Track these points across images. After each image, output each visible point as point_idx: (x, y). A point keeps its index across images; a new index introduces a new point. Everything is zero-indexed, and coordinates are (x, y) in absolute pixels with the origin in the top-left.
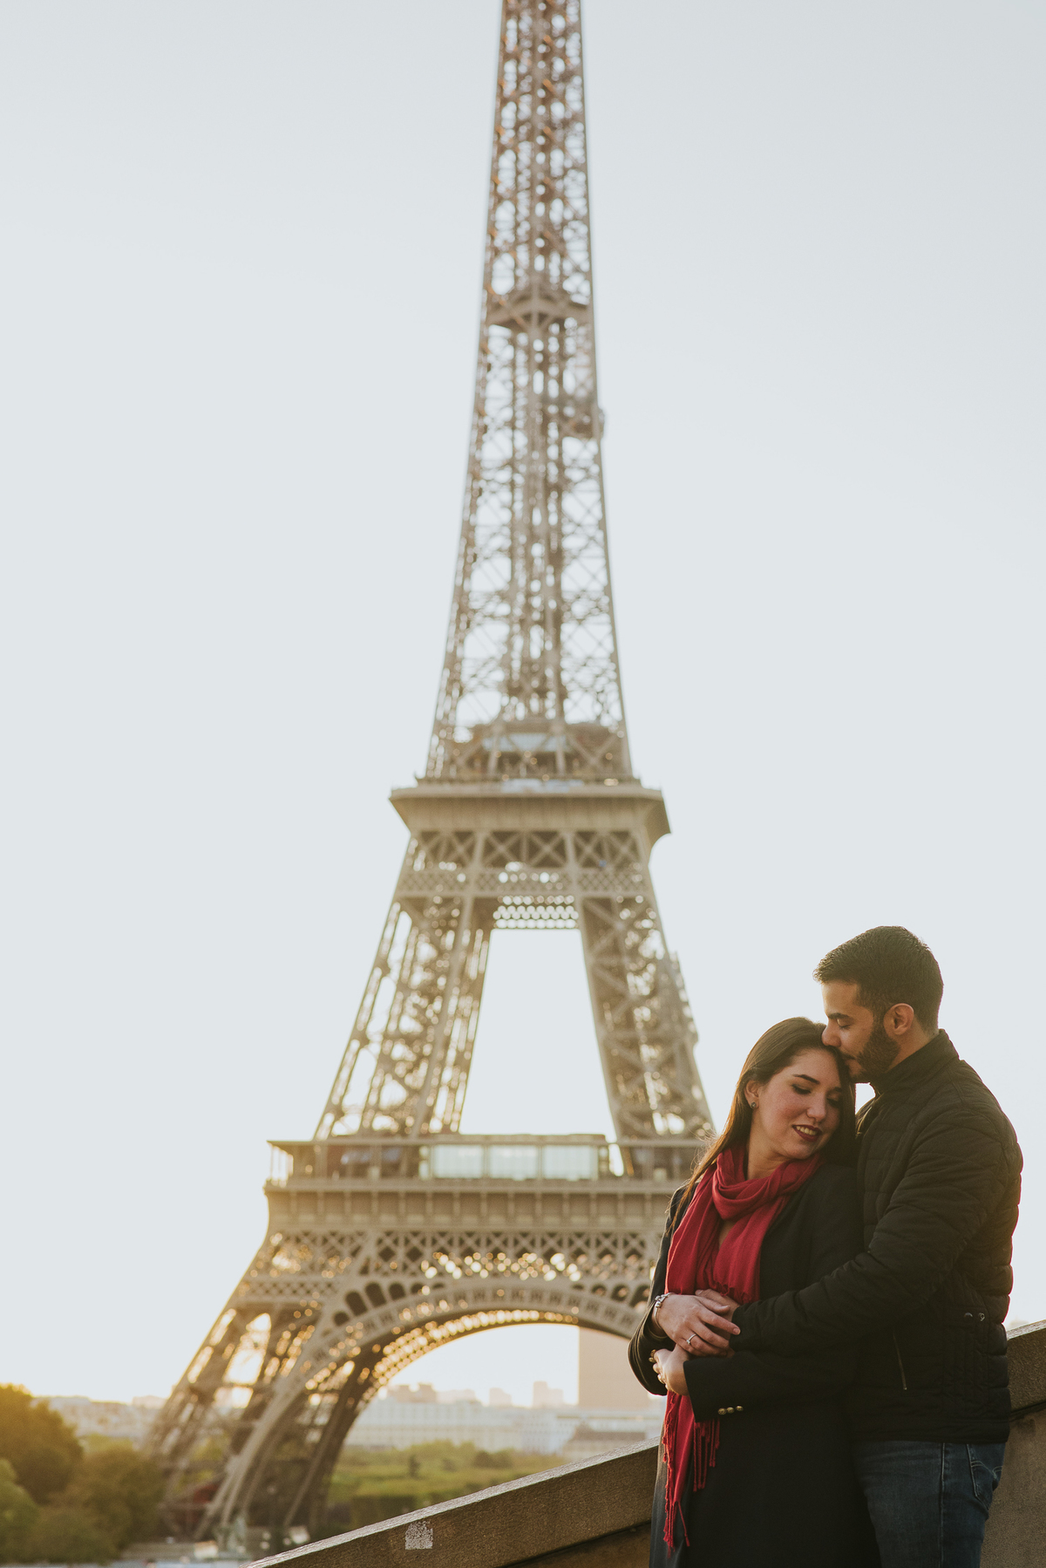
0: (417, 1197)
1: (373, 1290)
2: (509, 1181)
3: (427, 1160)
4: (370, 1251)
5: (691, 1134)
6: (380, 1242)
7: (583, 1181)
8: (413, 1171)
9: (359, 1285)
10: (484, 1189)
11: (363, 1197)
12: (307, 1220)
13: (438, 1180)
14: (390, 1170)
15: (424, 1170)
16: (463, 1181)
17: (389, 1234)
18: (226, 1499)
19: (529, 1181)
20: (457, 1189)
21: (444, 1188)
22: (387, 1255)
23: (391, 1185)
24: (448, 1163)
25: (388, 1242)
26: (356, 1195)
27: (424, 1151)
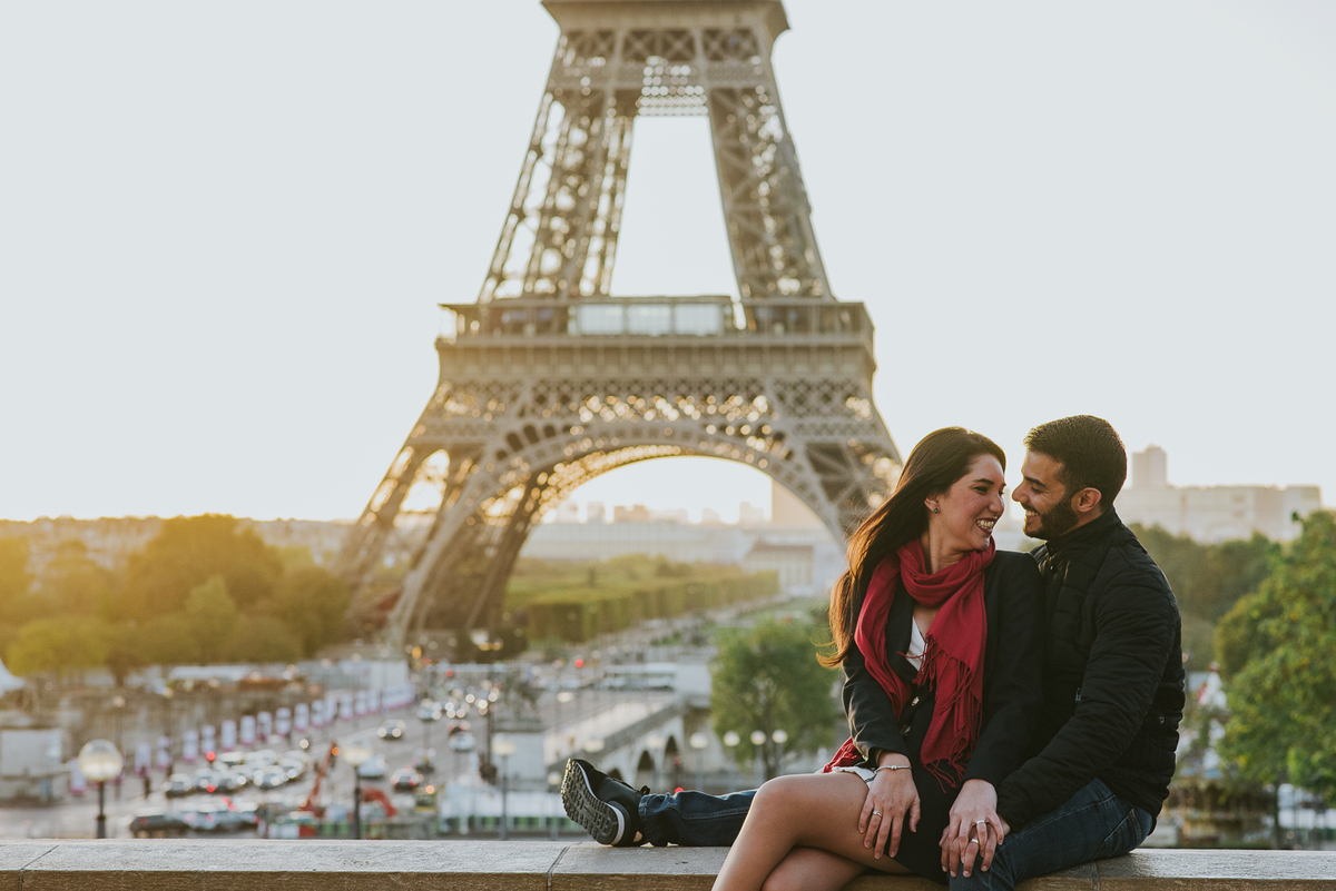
0: (567, 351)
1: (530, 431)
2: (646, 336)
3: (576, 318)
4: (527, 397)
5: (806, 292)
6: (535, 389)
7: (710, 336)
8: (563, 328)
9: (517, 426)
10: (624, 343)
11: (519, 352)
12: (471, 371)
13: (585, 336)
14: (543, 328)
15: (572, 327)
16: (606, 336)
17: (543, 382)
18: (405, 607)
19: (663, 336)
20: (601, 343)
21: (589, 343)
22: (541, 400)
23: (545, 341)
24: (593, 321)
25: (542, 390)
26: (514, 350)
27: (572, 311)
